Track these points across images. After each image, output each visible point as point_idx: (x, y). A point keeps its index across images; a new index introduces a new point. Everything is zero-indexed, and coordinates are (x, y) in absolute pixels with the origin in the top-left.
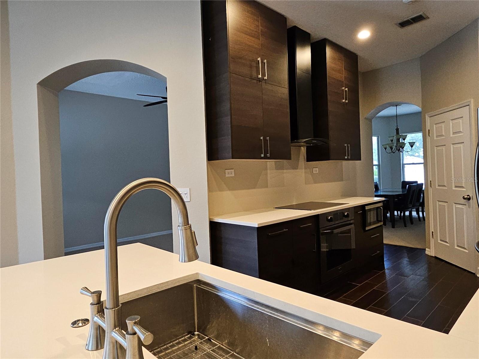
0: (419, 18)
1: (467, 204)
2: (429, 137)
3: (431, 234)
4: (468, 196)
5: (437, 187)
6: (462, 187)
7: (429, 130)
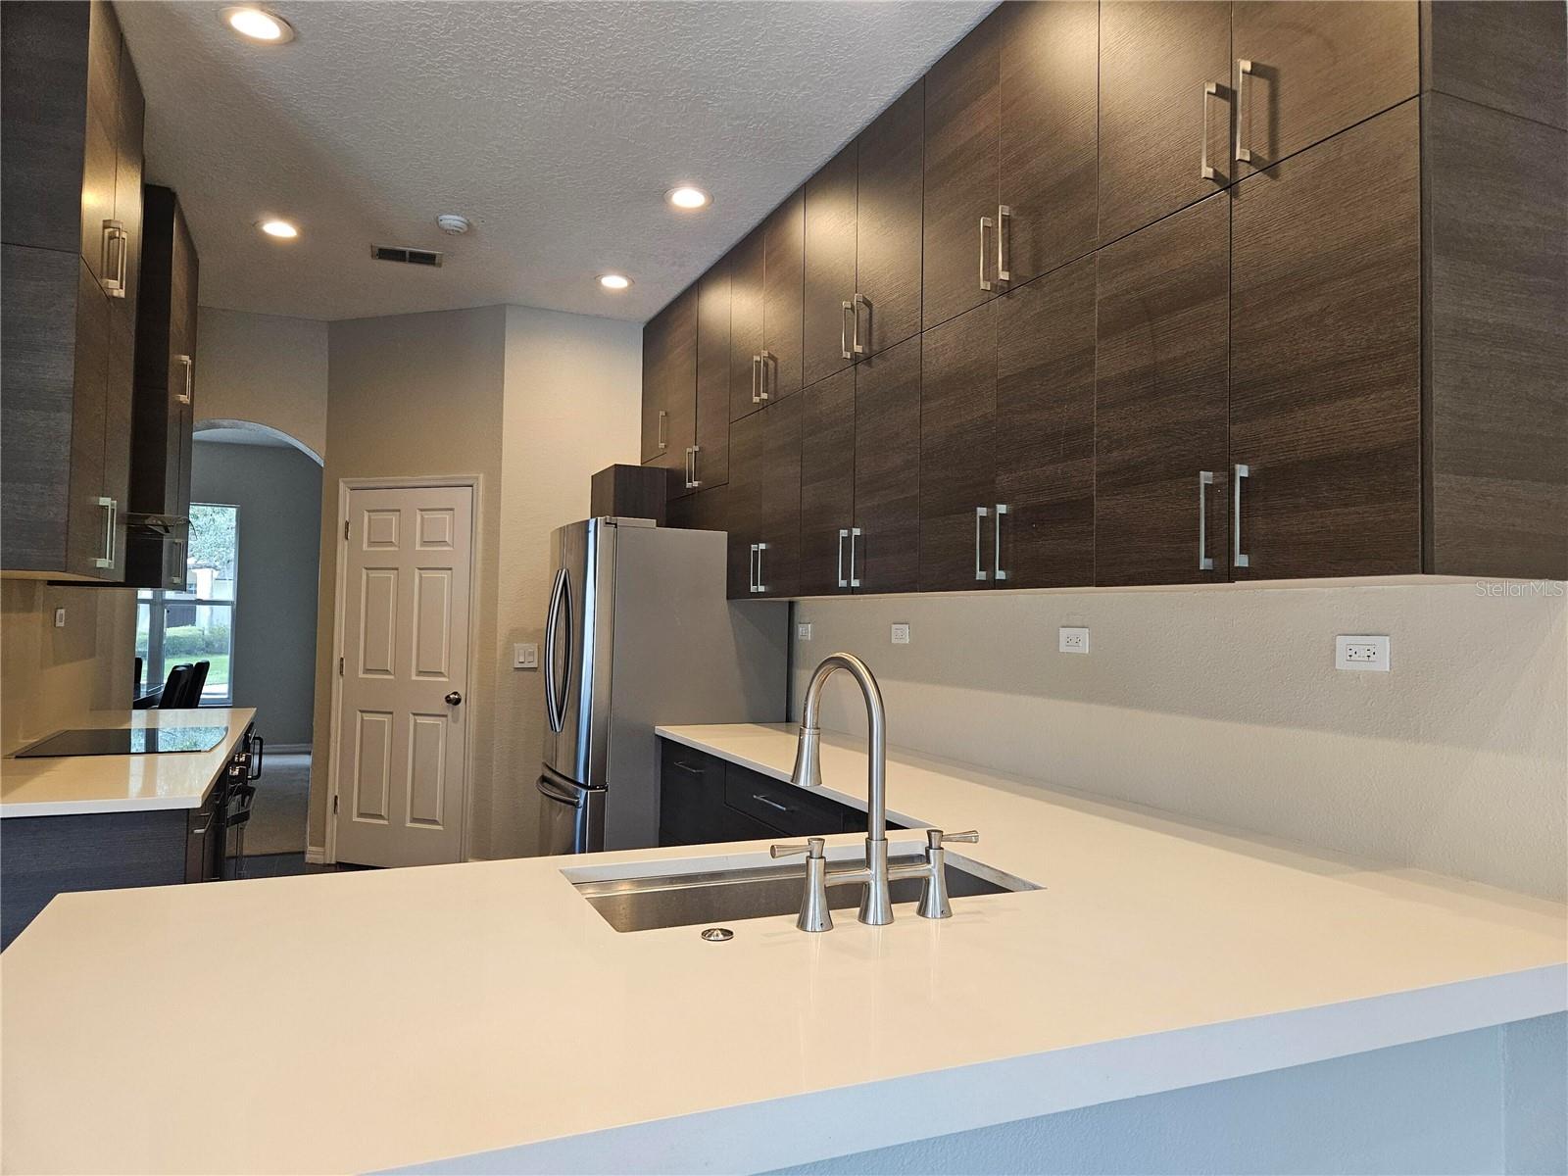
0: (428, 259)
1: (450, 715)
2: (346, 543)
3: (330, 801)
4: (455, 693)
5: (361, 675)
6: (440, 674)
7: (347, 524)
